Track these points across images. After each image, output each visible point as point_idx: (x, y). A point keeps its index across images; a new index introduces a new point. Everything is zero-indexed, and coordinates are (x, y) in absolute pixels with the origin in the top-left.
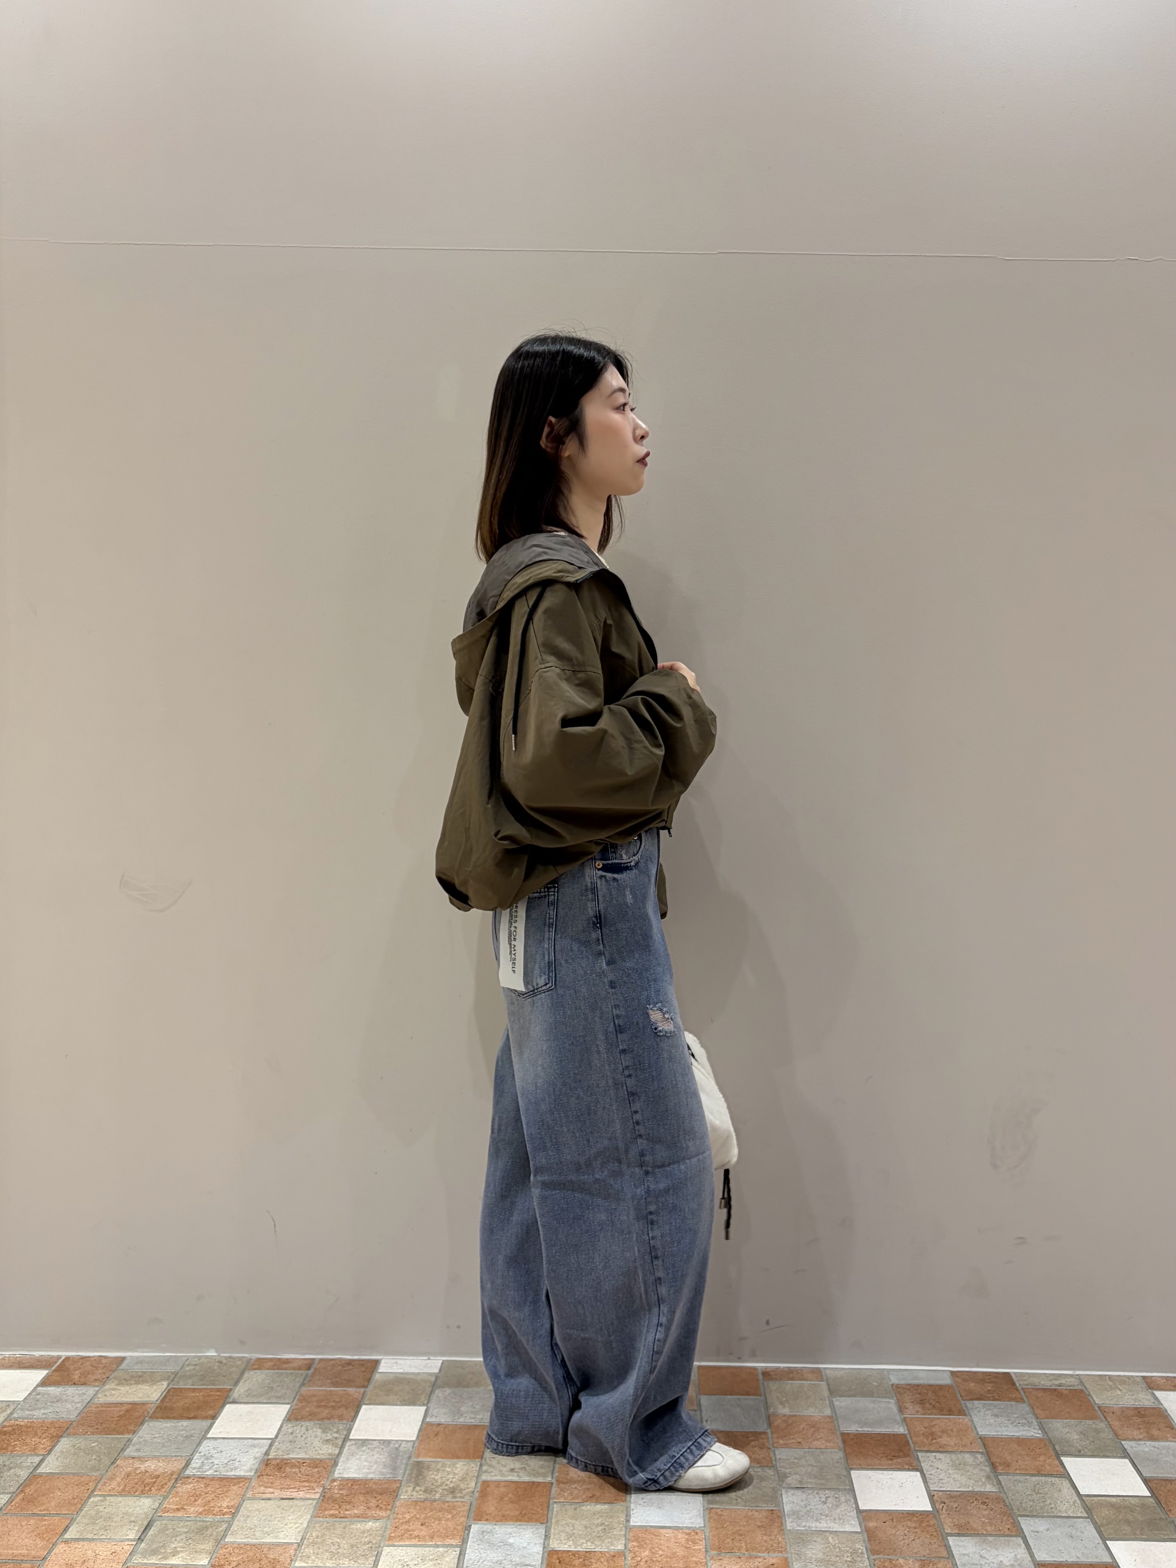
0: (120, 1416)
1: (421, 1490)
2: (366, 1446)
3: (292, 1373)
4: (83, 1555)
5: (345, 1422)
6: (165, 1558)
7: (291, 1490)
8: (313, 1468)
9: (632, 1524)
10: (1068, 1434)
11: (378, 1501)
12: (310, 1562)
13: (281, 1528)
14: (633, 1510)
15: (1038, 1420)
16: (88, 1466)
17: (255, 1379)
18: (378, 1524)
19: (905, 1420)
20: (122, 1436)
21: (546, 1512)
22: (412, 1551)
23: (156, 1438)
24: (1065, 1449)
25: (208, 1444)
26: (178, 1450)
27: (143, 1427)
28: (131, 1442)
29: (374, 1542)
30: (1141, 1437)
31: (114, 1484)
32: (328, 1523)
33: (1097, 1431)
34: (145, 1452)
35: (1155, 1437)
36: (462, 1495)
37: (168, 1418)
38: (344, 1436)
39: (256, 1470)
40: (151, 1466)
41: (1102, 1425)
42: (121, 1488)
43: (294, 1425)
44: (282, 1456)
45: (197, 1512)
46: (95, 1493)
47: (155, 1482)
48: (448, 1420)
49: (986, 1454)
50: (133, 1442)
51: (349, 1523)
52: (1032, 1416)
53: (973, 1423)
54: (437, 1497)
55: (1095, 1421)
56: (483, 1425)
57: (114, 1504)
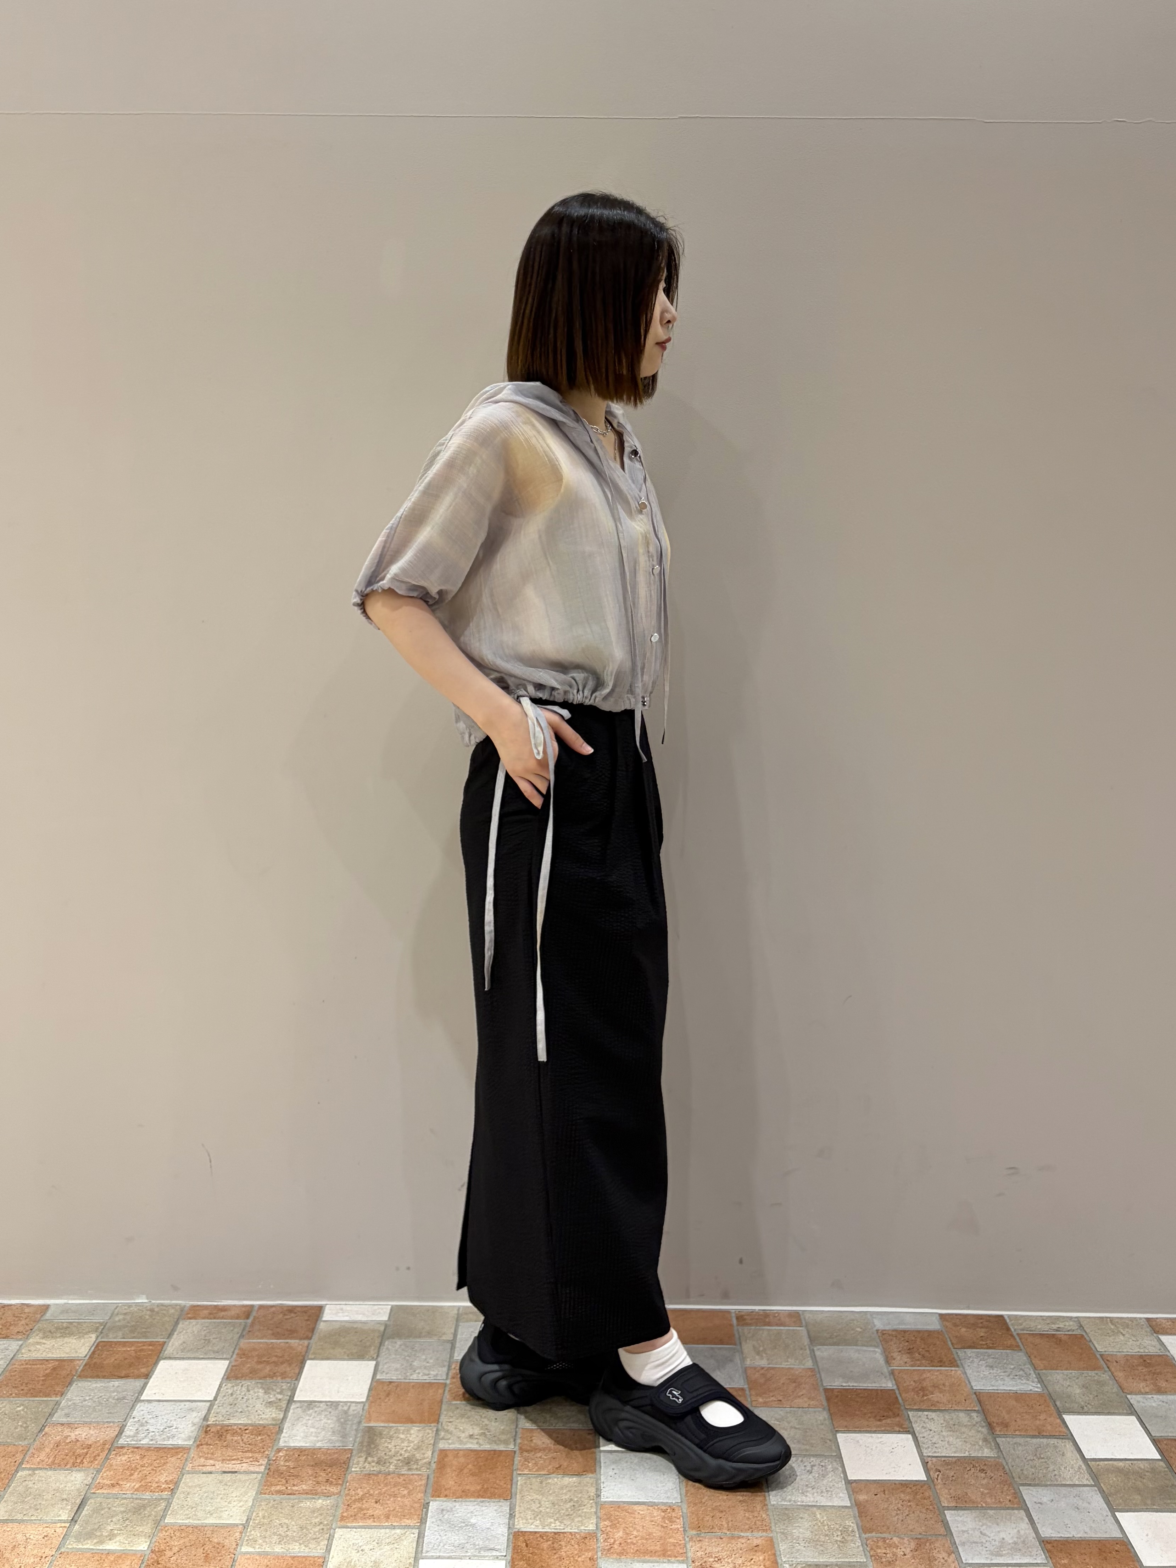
0: (47, 1375)
1: (373, 1462)
2: (312, 1409)
3: (230, 1322)
4: (13, 1539)
5: (288, 1380)
6: (101, 1542)
7: (233, 1462)
8: (256, 1435)
9: (603, 1499)
10: (1069, 1388)
11: (327, 1474)
12: (257, 1547)
13: (224, 1507)
14: (603, 1483)
15: (1037, 1372)
16: (14, 1434)
17: (189, 1330)
18: (329, 1501)
19: (892, 1373)
20: (49, 1399)
21: (509, 1486)
22: (366, 1534)
23: (86, 1400)
24: (1067, 1405)
25: (142, 1408)
26: (110, 1415)
27: (72, 1388)
28: (59, 1405)
29: (326, 1523)
30: (1148, 1391)
31: (43, 1455)
32: (274, 1501)
33: (1101, 1383)
34: (75, 1418)
35: (1163, 1389)
36: (419, 1467)
37: (98, 1377)
38: (288, 1398)
39: (196, 1437)
40: (82, 1434)
41: (1105, 1377)
42: (50, 1460)
43: (234, 1384)
44: (222, 1421)
45: (133, 1488)
46: (23, 1466)
47: (87, 1454)
48: (400, 1377)
49: (981, 1412)
50: (61, 1405)
51: (297, 1501)
52: (1029, 1366)
53: (967, 1376)
54: (391, 1470)
55: (1096, 1372)
56: (437, 1383)
57: (43, 1479)
